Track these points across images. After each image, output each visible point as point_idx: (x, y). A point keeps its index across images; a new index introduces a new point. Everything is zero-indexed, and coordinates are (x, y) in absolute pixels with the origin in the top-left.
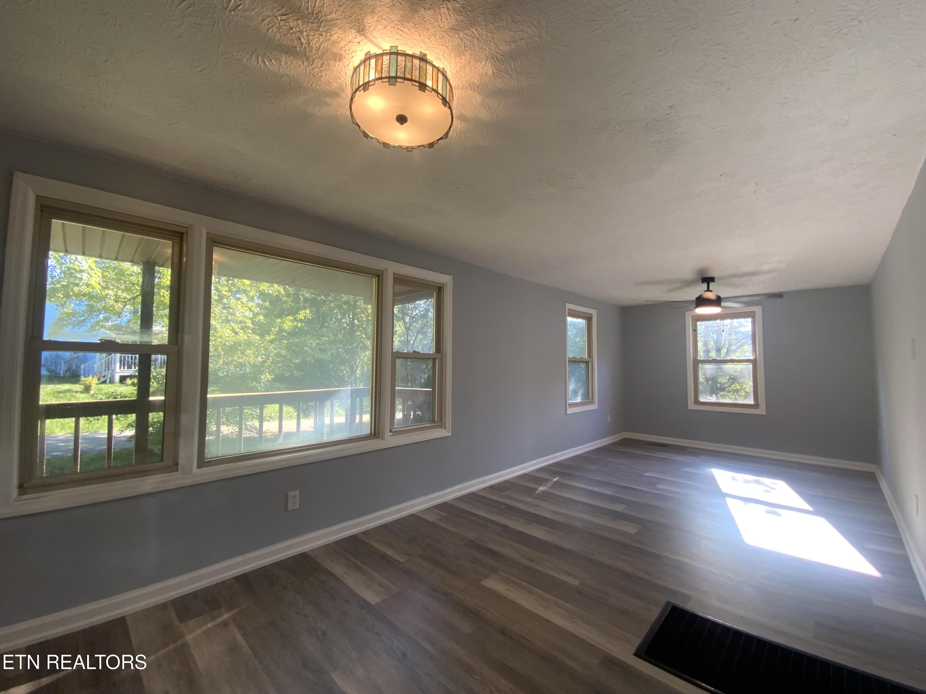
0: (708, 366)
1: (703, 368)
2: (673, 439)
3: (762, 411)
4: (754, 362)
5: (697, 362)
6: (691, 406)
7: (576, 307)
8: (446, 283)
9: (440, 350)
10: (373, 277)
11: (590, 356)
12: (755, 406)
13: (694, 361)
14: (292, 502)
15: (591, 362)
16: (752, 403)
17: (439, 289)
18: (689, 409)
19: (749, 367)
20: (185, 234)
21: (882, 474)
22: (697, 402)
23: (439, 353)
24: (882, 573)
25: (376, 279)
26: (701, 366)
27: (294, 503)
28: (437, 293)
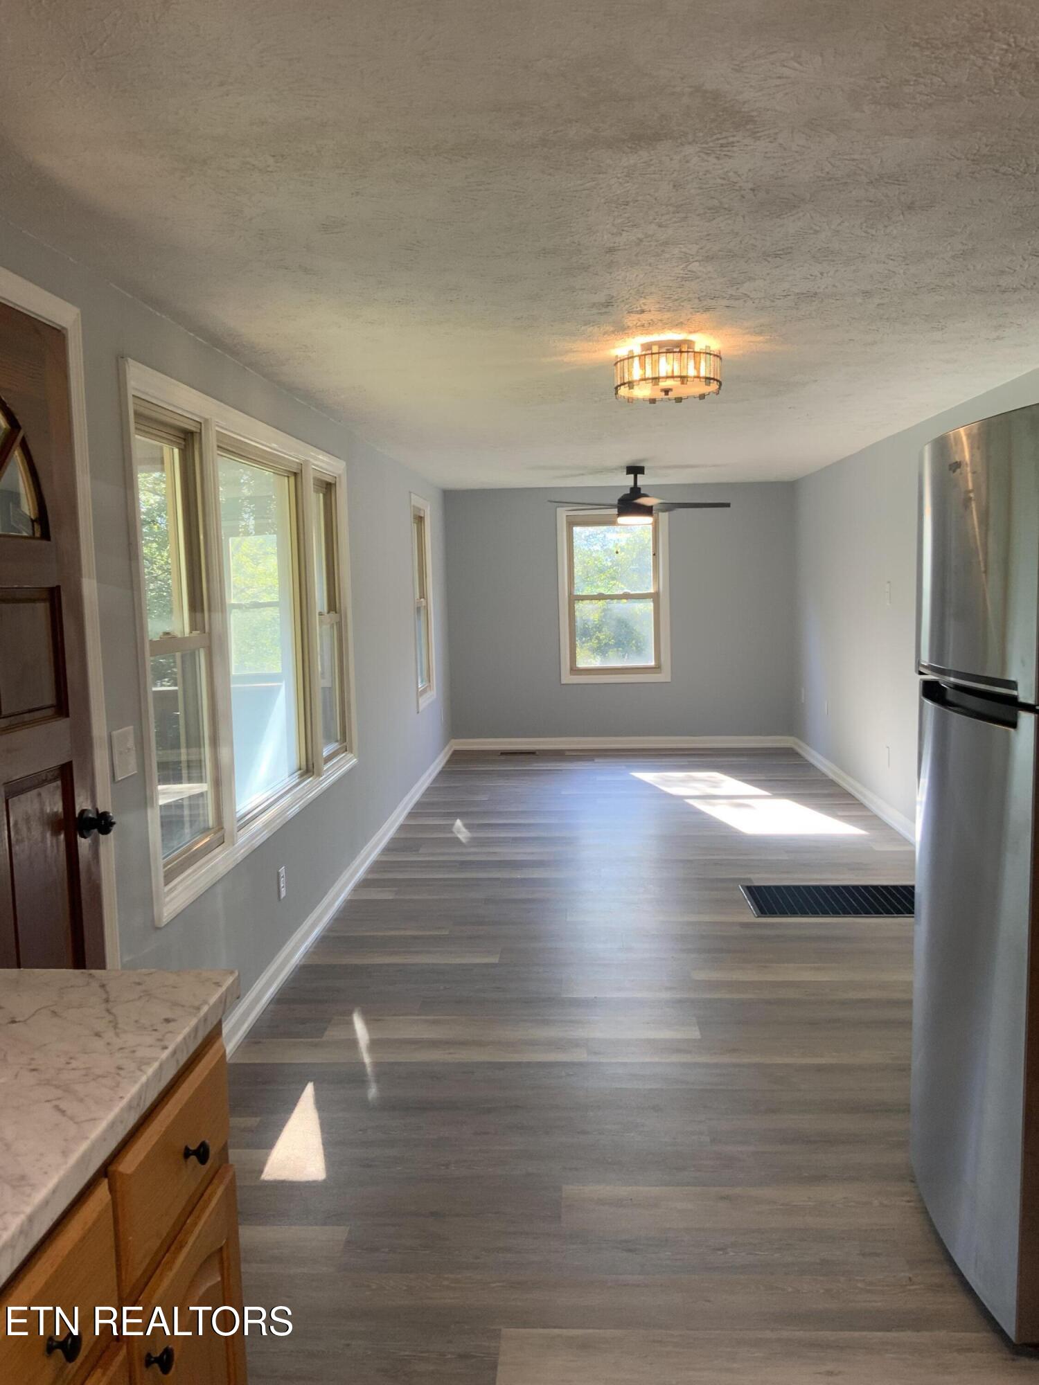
0: (589, 606)
1: (583, 611)
2: (553, 739)
3: (664, 677)
4: (655, 597)
5: (573, 600)
6: (567, 678)
7: (417, 501)
8: (340, 476)
9: (336, 608)
10: (288, 477)
11: (423, 595)
12: (657, 668)
13: (569, 597)
14: (282, 885)
15: (426, 608)
16: (652, 663)
17: (328, 488)
18: (563, 684)
19: (648, 606)
20: (198, 435)
21: (808, 744)
22: (575, 670)
23: (336, 613)
24: (865, 830)
25: (292, 479)
26: (579, 606)
27: (283, 887)
28: (325, 495)
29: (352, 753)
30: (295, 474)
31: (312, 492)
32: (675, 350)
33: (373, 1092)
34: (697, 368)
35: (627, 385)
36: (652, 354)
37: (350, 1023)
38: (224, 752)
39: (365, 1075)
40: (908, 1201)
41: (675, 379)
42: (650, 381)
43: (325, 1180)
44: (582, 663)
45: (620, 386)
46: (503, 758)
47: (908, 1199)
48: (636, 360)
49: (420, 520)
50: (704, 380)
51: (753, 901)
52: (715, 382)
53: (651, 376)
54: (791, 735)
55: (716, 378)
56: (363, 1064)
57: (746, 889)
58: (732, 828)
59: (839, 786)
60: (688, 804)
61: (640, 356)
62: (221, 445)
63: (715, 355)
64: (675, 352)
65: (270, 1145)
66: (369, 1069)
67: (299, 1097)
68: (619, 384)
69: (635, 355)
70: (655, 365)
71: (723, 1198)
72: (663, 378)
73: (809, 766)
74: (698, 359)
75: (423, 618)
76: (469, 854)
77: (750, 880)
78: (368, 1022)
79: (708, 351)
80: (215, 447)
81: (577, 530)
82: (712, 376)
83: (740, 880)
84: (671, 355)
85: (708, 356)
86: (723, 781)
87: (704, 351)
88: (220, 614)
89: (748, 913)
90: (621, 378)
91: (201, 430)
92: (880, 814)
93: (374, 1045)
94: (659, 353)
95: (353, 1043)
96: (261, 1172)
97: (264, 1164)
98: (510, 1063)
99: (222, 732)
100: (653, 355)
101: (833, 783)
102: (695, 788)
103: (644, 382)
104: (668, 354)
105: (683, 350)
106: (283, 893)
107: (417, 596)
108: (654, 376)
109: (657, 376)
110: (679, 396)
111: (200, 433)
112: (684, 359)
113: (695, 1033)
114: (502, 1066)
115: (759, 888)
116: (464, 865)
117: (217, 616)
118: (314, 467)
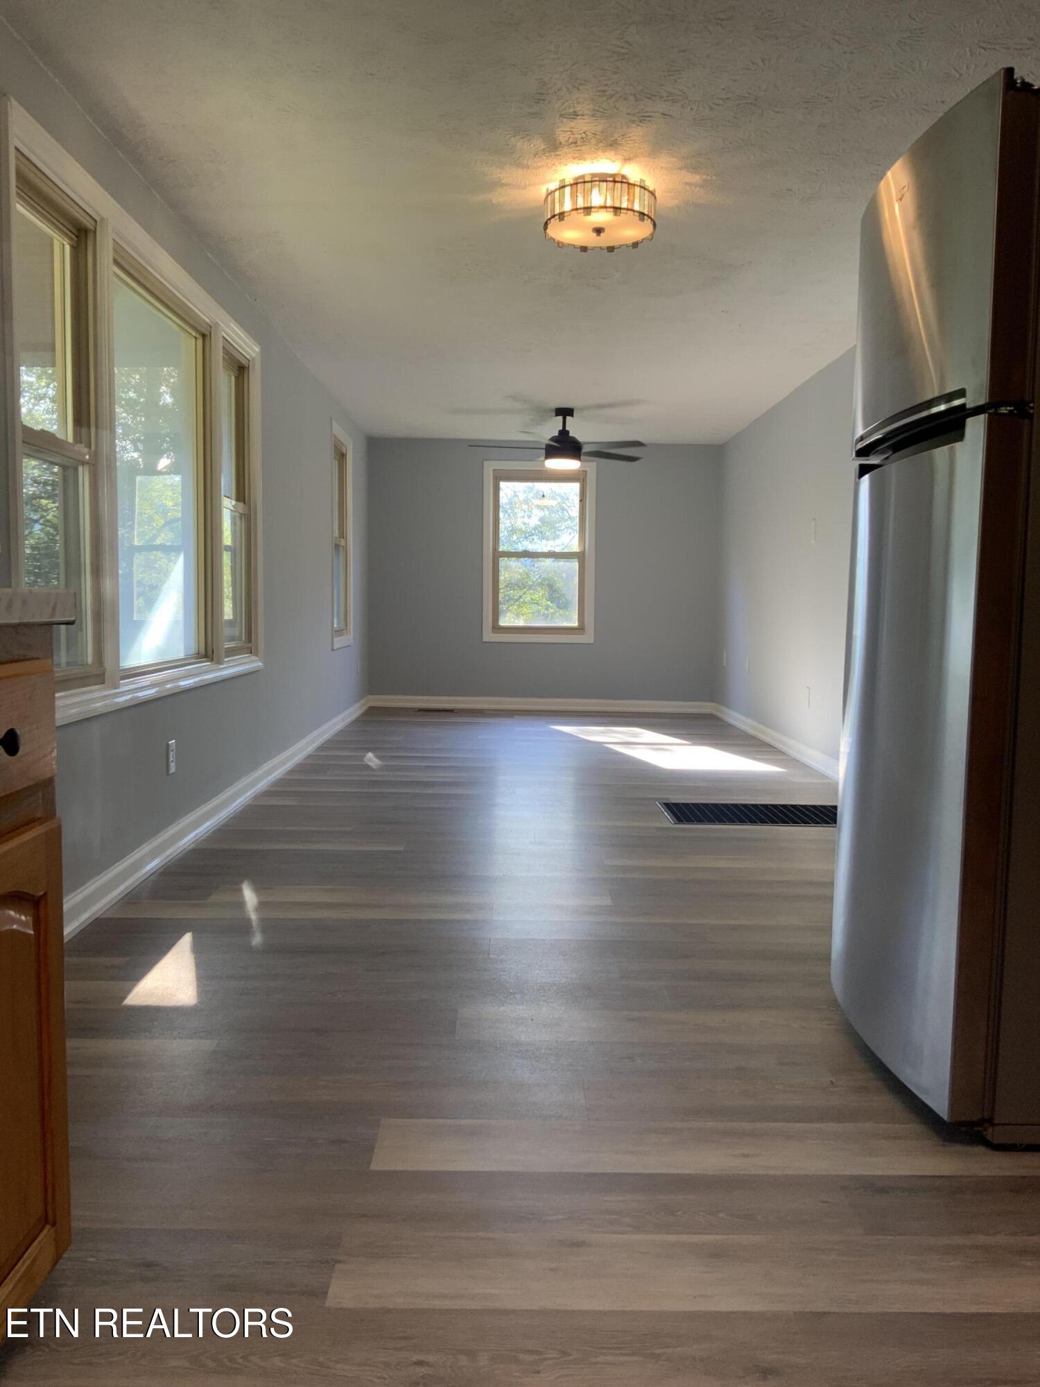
0: (513, 563)
1: (506, 568)
2: (473, 698)
3: (588, 638)
4: (580, 556)
5: (497, 555)
6: (489, 636)
7: (338, 430)
8: (253, 359)
9: (244, 499)
10: (196, 338)
11: (342, 534)
12: (580, 629)
13: (494, 553)
14: (171, 759)
15: (345, 548)
16: (576, 624)
17: (241, 370)
18: (485, 642)
19: (574, 565)
20: (92, 233)
21: (728, 707)
22: (497, 628)
23: (245, 503)
24: (784, 768)
25: (200, 342)
26: (503, 562)
27: (172, 762)
28: (237, 378)
29: (257, 655)
30: (204, 336)
31: (221, 368)
32: (608, 179)
33: (257, 939)
34: (631, 201)
35: (557, 217)
36: (585, 182)
37: (240, 890)
38: (107, 584)
39: (251, 927)
40: (828, 1025)
41: (608, 209)
42: (582, 211)
43: (196, 1005)
44: (504, 621)
45: (550, 219)
46: (420, 713)
47: (828, 1023)
48: (568, 190)
49: (342, 457)
50: (637, 214)
51: (669, 812)
52: (649, 220)
53: (582, 206)
54: (712, 701)
55: (650, 215)
56: (249, 920)
57: (664, 806)
58: (651, 764)
59: (758, 739)
60: (607, 748)
61: (571, 185)
62: (120, 260)
63: (649, 191)
64: (609, 181)
65: (138, 978)
66: (254, 924)
67: (173, 945)
68: (549, 217)
69: (566, 184)
70: (587, 194)
71: (633, 1020)
72: (595, 207)
73: (728, 726)
74: (631, 191)
75: (342, 558)
76: (378, 776)
77: (667, 799)
78: (257, 890)
79: (642, 185)
80: (111, 261)
81: (503, 484)
82: (646, 213)
83: (656, 799)
84: (604, 184)
85: (642, 190)
86: (641, 733)
87: (638, 184)
88: (108, 432)
89: (667, 820)
90: (551, 211)
91: (96, 229)
92: (798, 757)
93: (262, 906)
94: (592, 181)
95: (241, 904)
96: (124, 998)
97: (129, 991)
98: (407, 920)
99: (107, 564)
100: (586, 184)
101: (753, 738)
102: (615, 737)
103: (575, 212)
104: (601, 183)
105: (617, 179)
106: (173, 770)
107: (336, 534)
108: (586, 206)
109: (589, 205)
110: (612, 245)
111: (95, 232)
112: (617, 188)
113: (608, 901)
114: (401, 922)
115: (676, 805)
116: (373, 783)
117: (105, 435)
118: (225, 335)
